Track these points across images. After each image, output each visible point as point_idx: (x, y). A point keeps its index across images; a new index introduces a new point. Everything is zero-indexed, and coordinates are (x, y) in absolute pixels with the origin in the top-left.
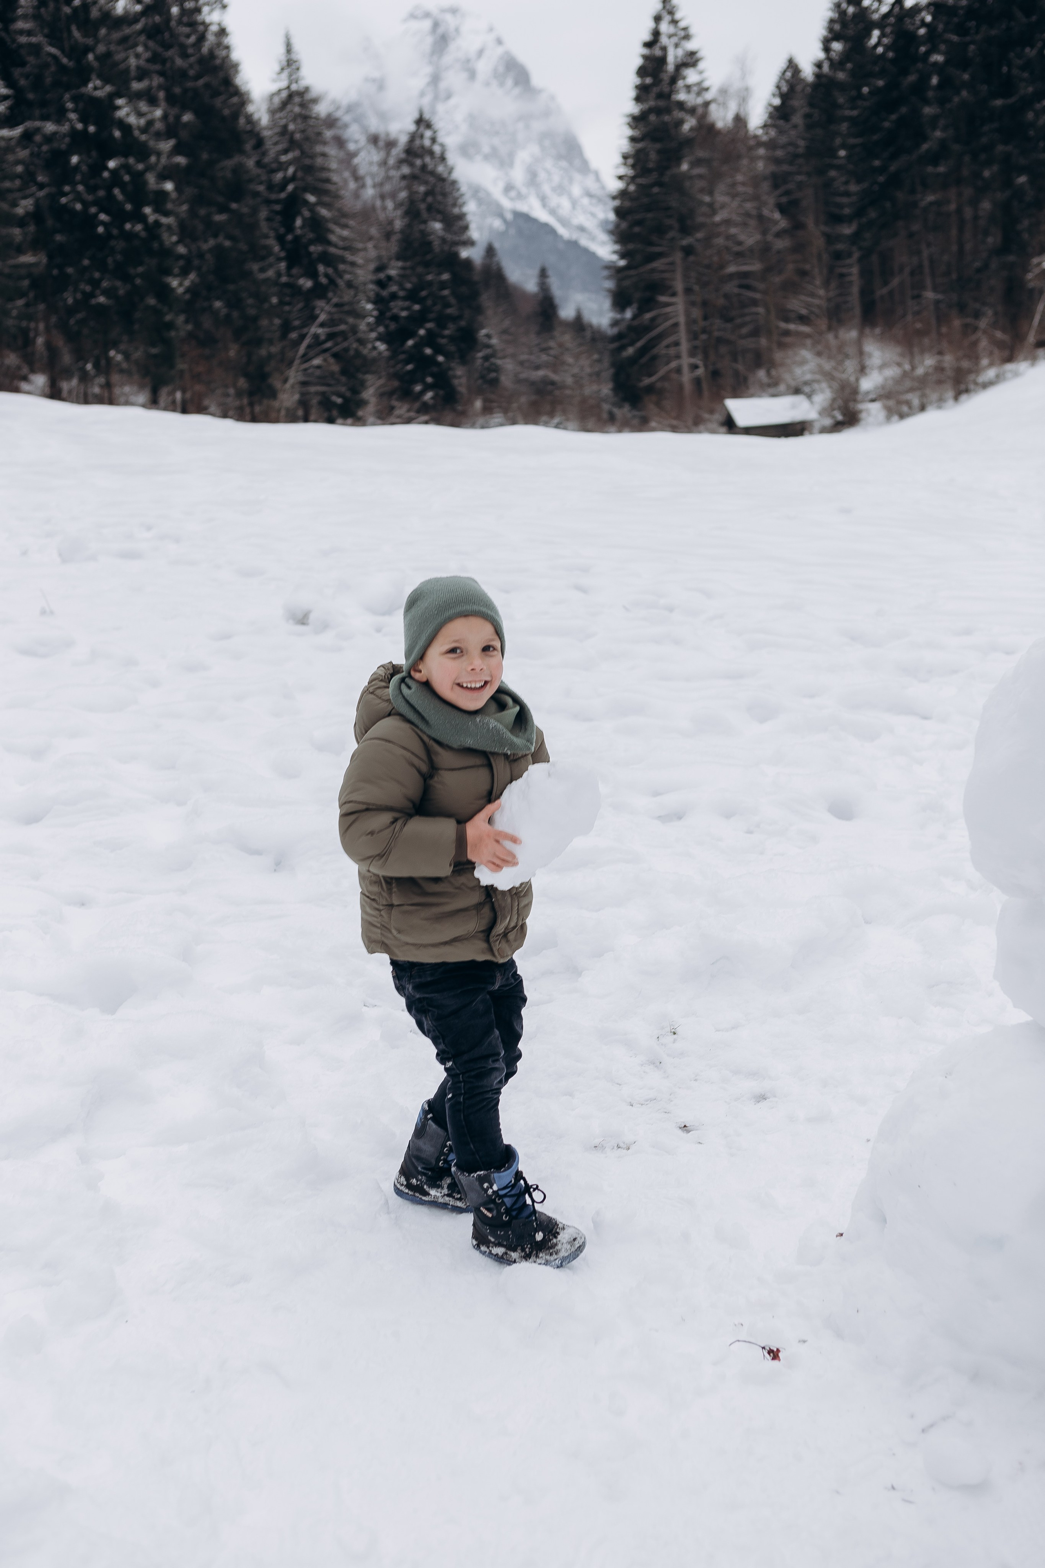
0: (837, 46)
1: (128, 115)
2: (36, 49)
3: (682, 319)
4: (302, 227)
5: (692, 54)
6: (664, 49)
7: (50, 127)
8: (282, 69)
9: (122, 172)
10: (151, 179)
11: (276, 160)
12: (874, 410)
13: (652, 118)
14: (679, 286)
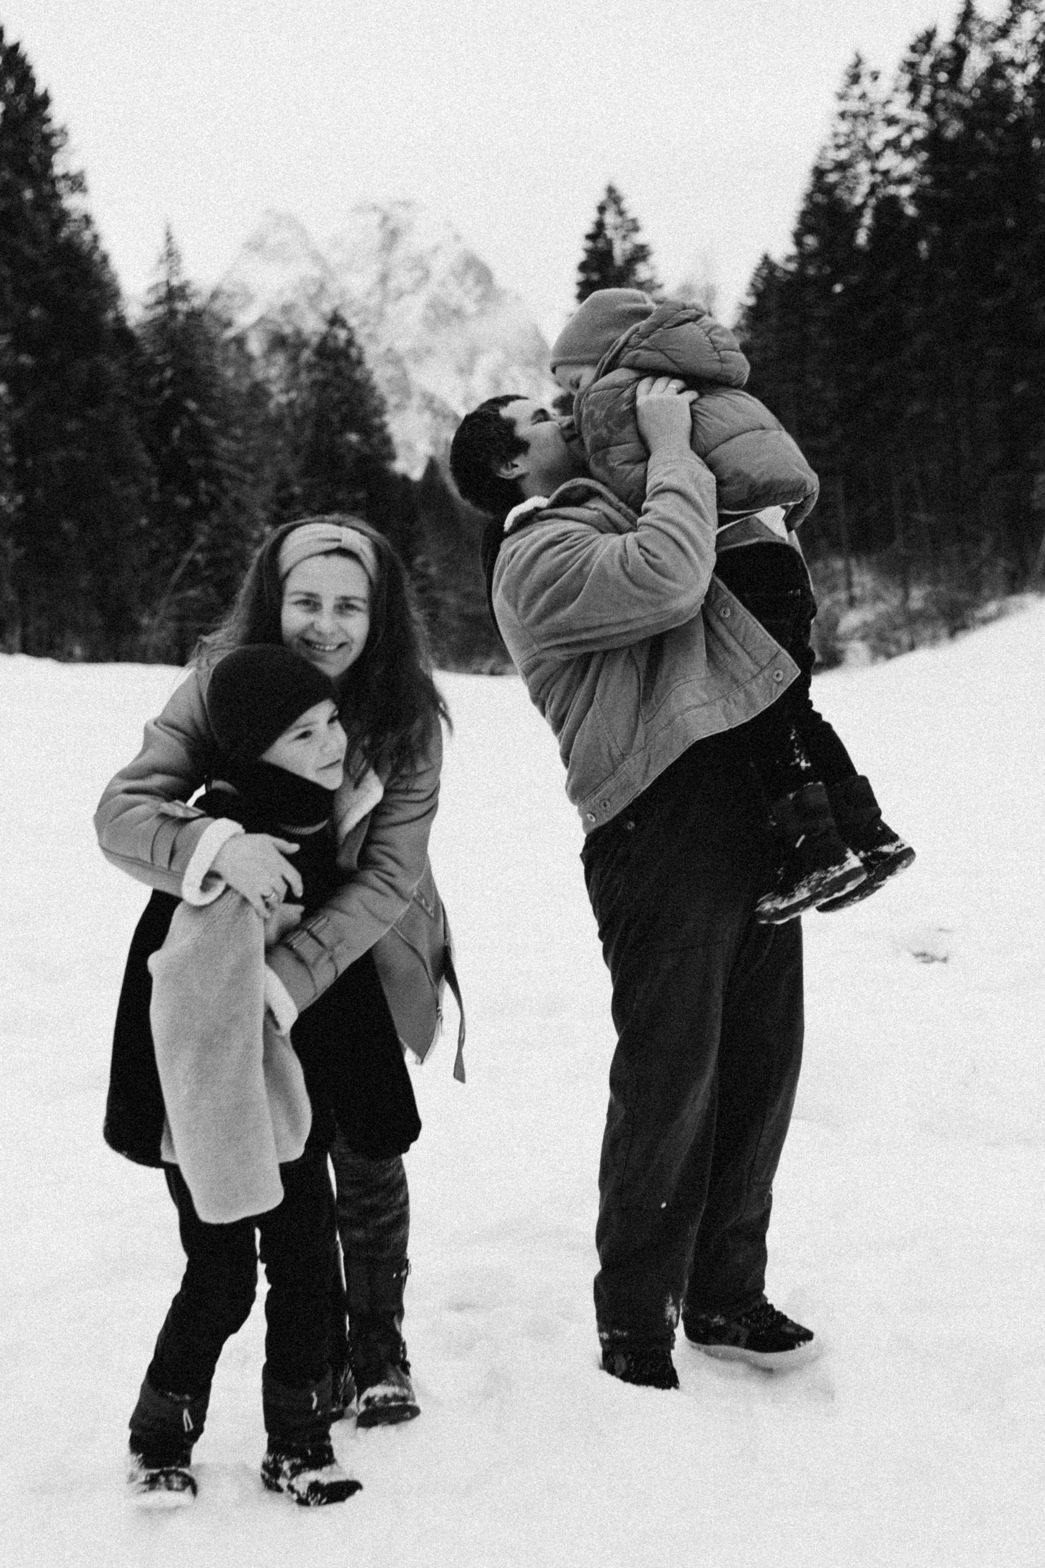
0: (811, 241)
11: (151, 362)
12: (857, 650)
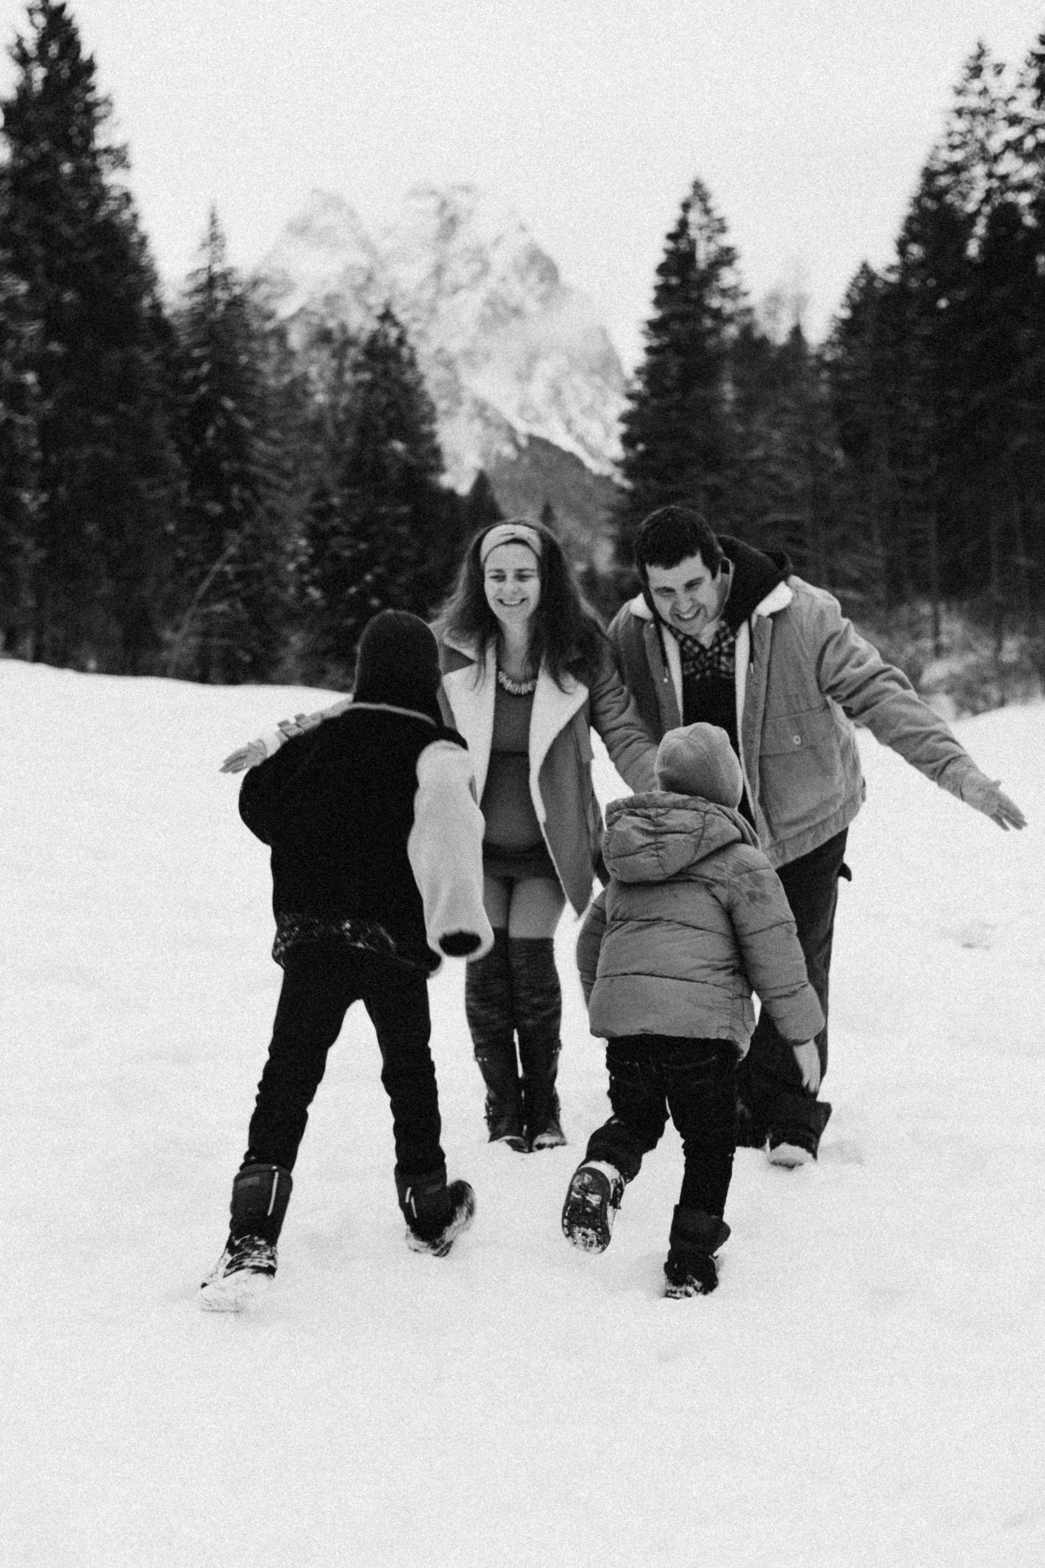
4: (215, 439)
5: (727, 250)
8: (204, 245)
11: (186, 354)
13: (675, 326)
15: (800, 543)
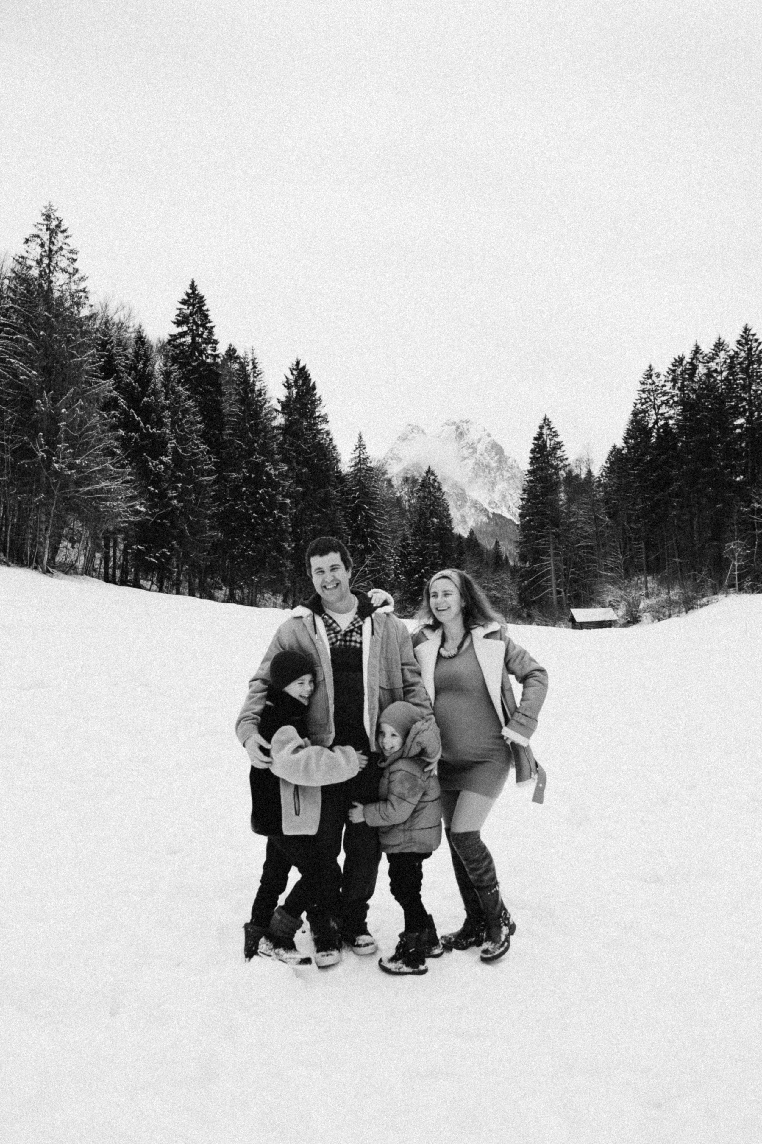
0: (632, 441)
1: (270, 469)
2: (232, 442)
3: (552, 568)
4: (361, 520)
5: (559, 443)
6: (545, 442)
7: (235, 475)
8: (357, 448)
9: (265, 495)
10: (280, 498)
11: (350, 489)
12: (646, 617)
13: (540, 473)
14: (552, 552)
15: (592, 554)
